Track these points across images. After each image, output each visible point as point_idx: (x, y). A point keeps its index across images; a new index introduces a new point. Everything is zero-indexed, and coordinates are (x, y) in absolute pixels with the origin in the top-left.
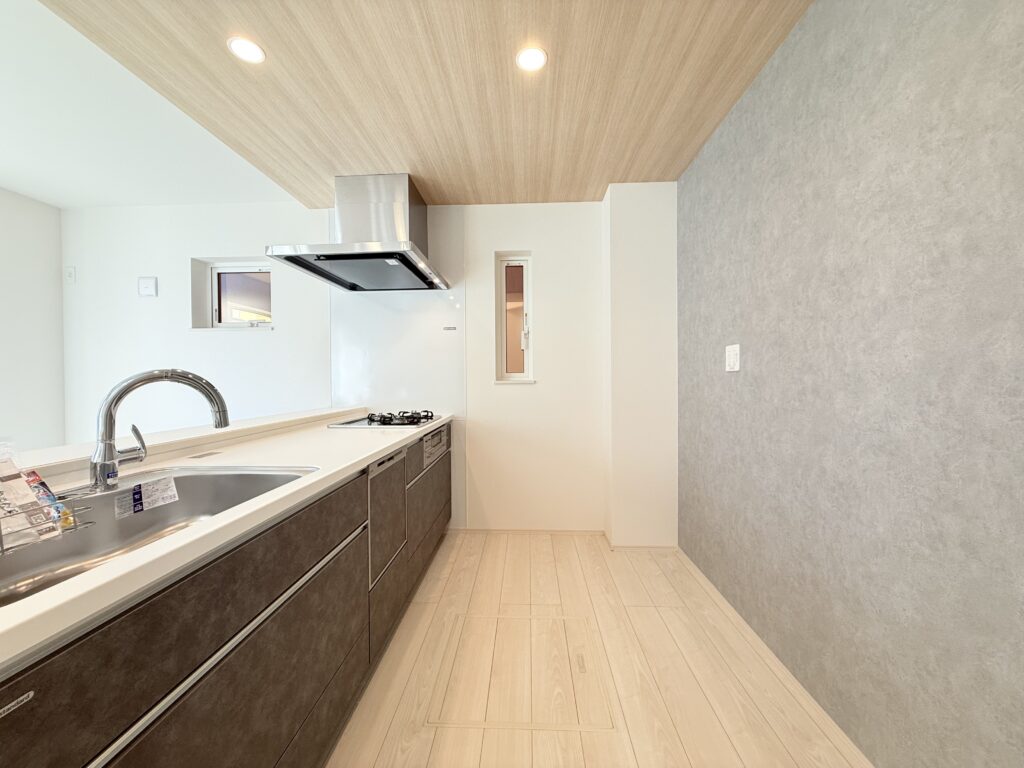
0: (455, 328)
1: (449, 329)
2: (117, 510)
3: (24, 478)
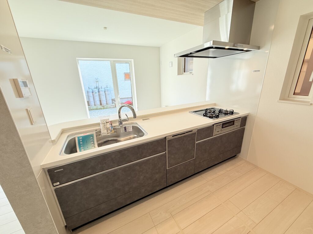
0: (259, 71)
1: (255, 71)
2: (121, 131)
3: (110, 123)
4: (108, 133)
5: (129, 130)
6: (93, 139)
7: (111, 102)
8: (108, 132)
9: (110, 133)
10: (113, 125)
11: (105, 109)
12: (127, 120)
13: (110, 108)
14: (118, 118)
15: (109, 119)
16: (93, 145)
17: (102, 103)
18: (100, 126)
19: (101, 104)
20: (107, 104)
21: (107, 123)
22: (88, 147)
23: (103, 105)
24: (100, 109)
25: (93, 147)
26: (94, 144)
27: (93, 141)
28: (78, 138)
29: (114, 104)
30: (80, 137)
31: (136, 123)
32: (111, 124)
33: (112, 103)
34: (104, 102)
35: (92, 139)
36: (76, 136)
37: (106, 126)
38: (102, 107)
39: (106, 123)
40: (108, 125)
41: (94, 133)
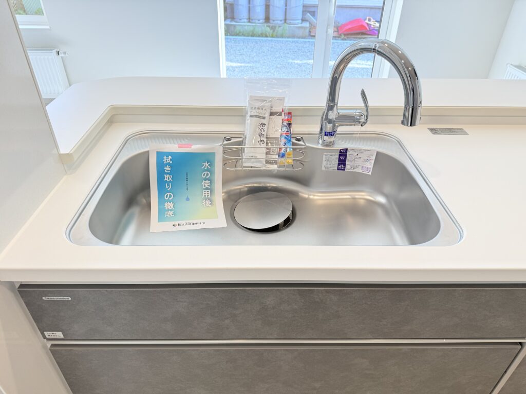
2: (324, 164)
3: (283, 117)
4: (268, 162)
5: (357, 167)
6: (211, 171)
7: (300, 17)
8: (269, 157)
9: (276, 162)
10: (295, 129)
11: (277, 37)
12: (363, 120)
13: (294, 37)
14: (323, 102)
15: (282, 100)
16: (207, 193)
17: (271, 17)
18: (244, 122)
19: (267, 19)
20: (285, 20)
21: (271, 114)
22: (188, 199)
23: (272, 23)
24: (261, 35)
25: (208, 202)
26: (211, 189)
27: (211, 181)
28: (160, 155)
29: (307, 25)
30: (168, 154)
31: (399, 143)
32: (290, 125)
33: (303, 20)
34: (277, 14)
35: (208, 170)
36: (153, 147)
37: (265, 128)
38: (268, 29)
39: (267, 115)
40: (276, 128)
41: (217, 148)
